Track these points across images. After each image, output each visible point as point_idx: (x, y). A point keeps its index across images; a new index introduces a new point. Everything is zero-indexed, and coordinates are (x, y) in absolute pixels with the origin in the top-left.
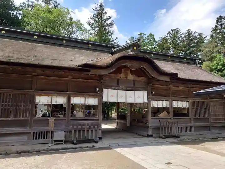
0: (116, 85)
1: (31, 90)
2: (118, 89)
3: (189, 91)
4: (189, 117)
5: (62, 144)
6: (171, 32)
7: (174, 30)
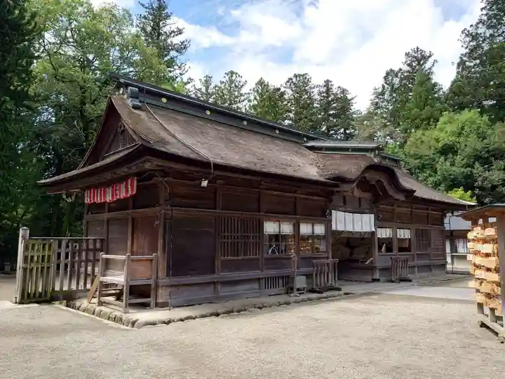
0: (342, 204)
1: (259, 212)
2: (345, 212)
3: (411, 214)
4: (410, 251)
5: (303, 293)
6: (294, 80)
7: (300, 75)
